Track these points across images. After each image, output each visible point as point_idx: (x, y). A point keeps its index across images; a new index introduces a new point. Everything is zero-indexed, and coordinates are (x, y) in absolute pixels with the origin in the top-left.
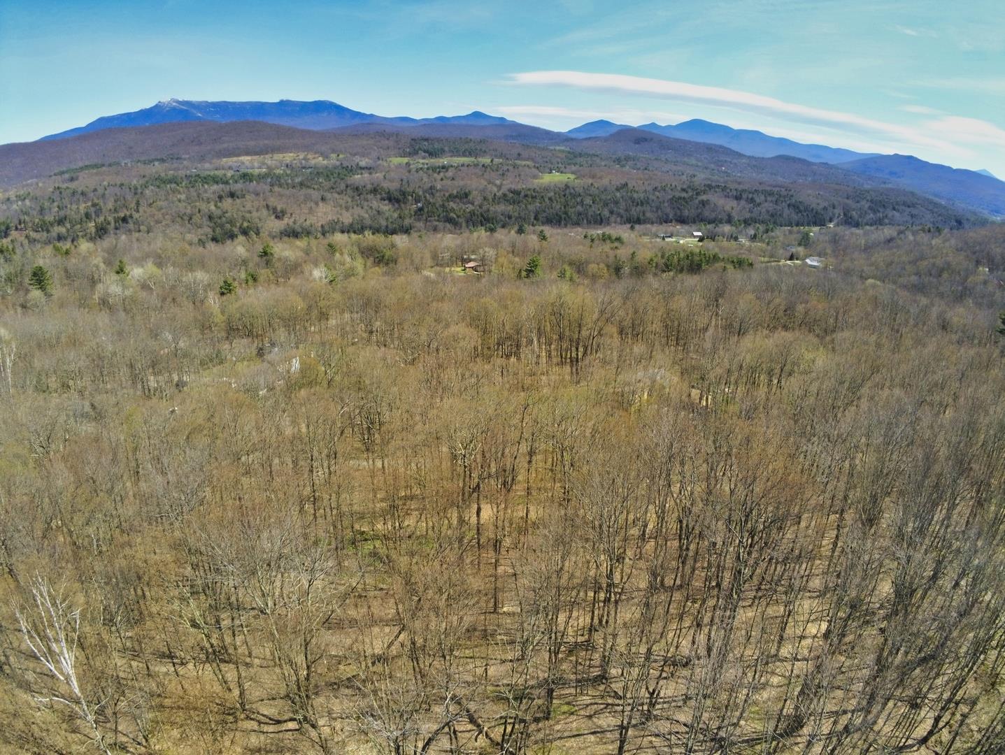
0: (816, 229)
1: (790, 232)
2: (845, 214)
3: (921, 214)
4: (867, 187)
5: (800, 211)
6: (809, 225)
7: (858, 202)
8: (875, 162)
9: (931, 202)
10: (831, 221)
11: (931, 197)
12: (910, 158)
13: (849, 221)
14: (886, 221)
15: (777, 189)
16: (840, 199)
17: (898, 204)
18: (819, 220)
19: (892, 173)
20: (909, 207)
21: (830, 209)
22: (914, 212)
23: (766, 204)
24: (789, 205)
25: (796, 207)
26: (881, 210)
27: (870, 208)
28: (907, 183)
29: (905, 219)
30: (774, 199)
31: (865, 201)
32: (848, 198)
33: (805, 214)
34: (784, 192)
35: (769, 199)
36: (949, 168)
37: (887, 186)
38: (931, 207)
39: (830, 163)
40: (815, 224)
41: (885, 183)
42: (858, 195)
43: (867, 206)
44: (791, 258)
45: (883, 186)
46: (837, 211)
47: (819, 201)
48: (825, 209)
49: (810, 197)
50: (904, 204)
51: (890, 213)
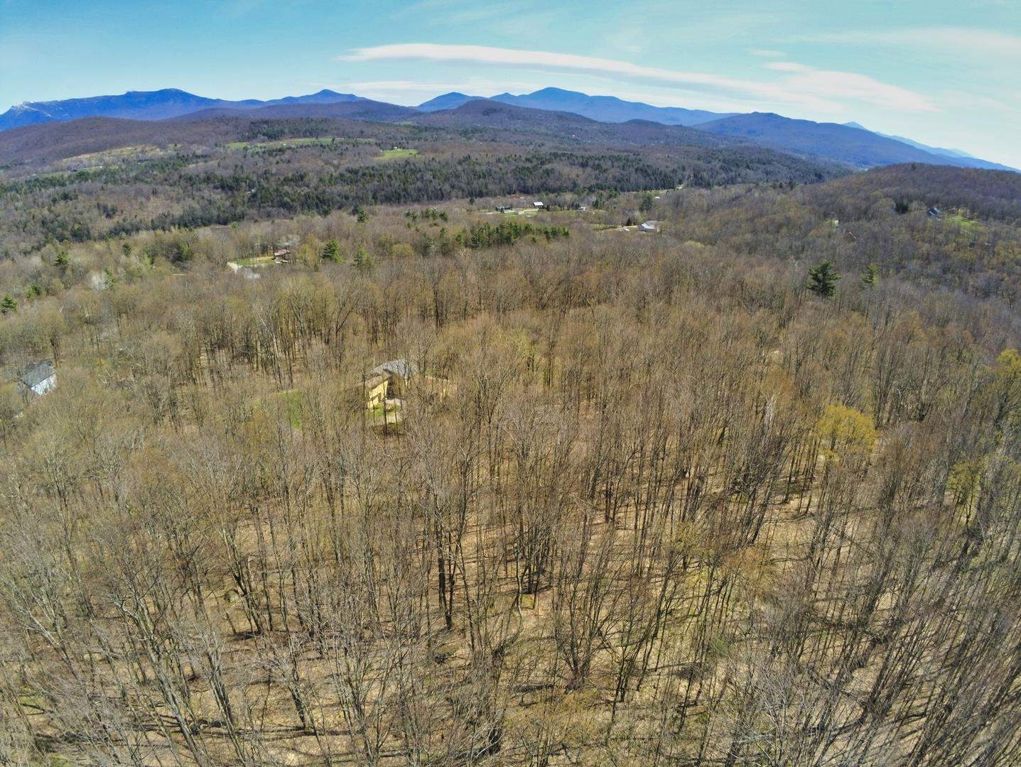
0: (663, 192)
1: (636, 197)
2: (695, 176)
3: (777, 170)
4: (721, 146)
5: (648, 175)
6: (657, 188)
7: (709, 162)
8: (733, 122)
9: (789, 158)
10: (680, 183)
11: (790, 153)
12: (770, 115)
13: (699, 182)
14: (739, 179)
15: (625, 154)
16: (690, 160)
17: (752, 161)
18: (666, 182)
19: (750, 132)
20: (764, 164)
21: (680, 172)
22: (770, 168)
23: (613, 170)
24: (637, 170)
25: (643, 171)
26: (734, 169)
27: (722, 168)
28: (765, 140)
29: (758, 177)
30: (621, 164)
31: (717, 161)
32: (699, 159)
33: (653, 178)
34: (632, 157)
35: (616, 164)
36: (813, 123)
37: (743, 145)
38: (788, 163)
39: (685, 125)
40: (664, 187)
41: (741, 142)
42: (709, 156)
43: (718, 166)
44: (628, 223)
45: (739, 145)
46: (687, 173)
47: (669, 164)
48: (674, 171)
49: (659, 159)
50: (759, 161)
51: (743, 171)
